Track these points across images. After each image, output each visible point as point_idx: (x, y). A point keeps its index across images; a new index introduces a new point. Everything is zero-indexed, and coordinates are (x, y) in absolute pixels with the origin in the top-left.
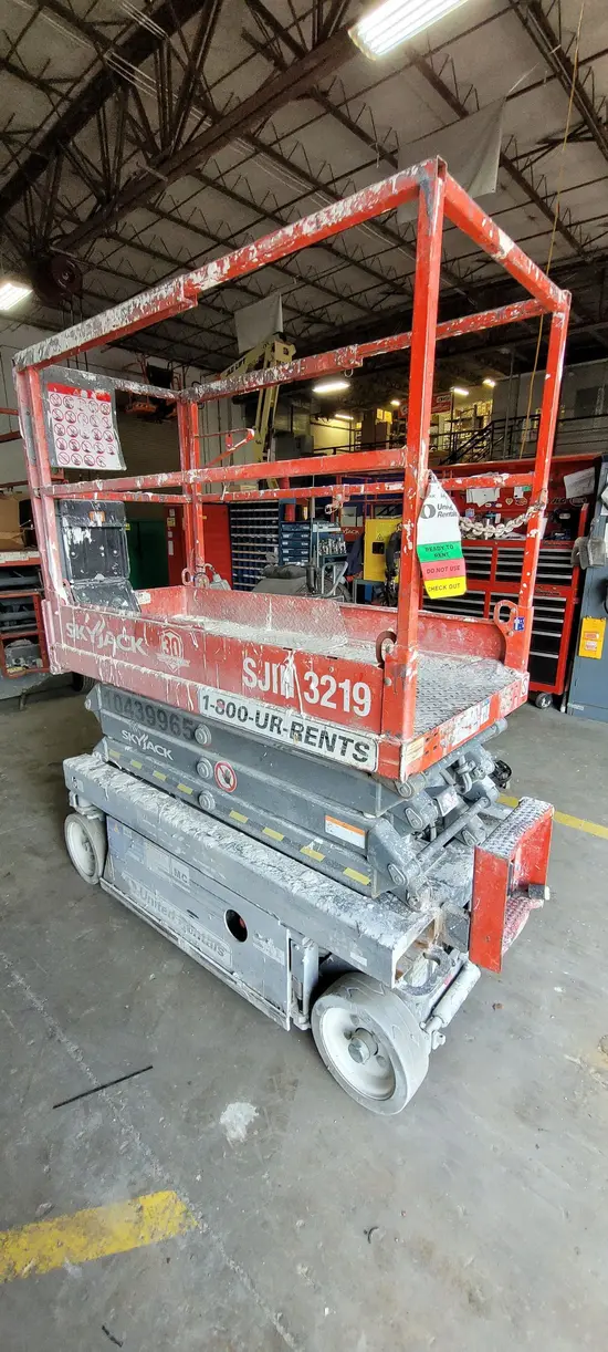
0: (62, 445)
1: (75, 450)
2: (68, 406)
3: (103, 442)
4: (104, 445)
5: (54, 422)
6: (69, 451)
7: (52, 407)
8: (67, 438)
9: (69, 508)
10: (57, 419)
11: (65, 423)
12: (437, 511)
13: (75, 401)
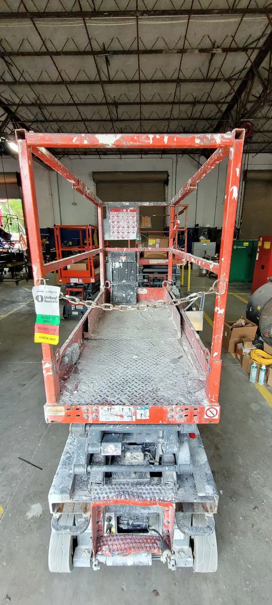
0: (113, 232)
1: (118, 233)
2: (118, 216)
3: (131, 228)
4: (131, 229)
5: (111, 223)
6: (116, 234)
7: (111, 218)
8: (116, 228)
9: (112, 255)
10: (113, 222)
11: (116, 223)
12: (44, 299)
13: (121, 214)
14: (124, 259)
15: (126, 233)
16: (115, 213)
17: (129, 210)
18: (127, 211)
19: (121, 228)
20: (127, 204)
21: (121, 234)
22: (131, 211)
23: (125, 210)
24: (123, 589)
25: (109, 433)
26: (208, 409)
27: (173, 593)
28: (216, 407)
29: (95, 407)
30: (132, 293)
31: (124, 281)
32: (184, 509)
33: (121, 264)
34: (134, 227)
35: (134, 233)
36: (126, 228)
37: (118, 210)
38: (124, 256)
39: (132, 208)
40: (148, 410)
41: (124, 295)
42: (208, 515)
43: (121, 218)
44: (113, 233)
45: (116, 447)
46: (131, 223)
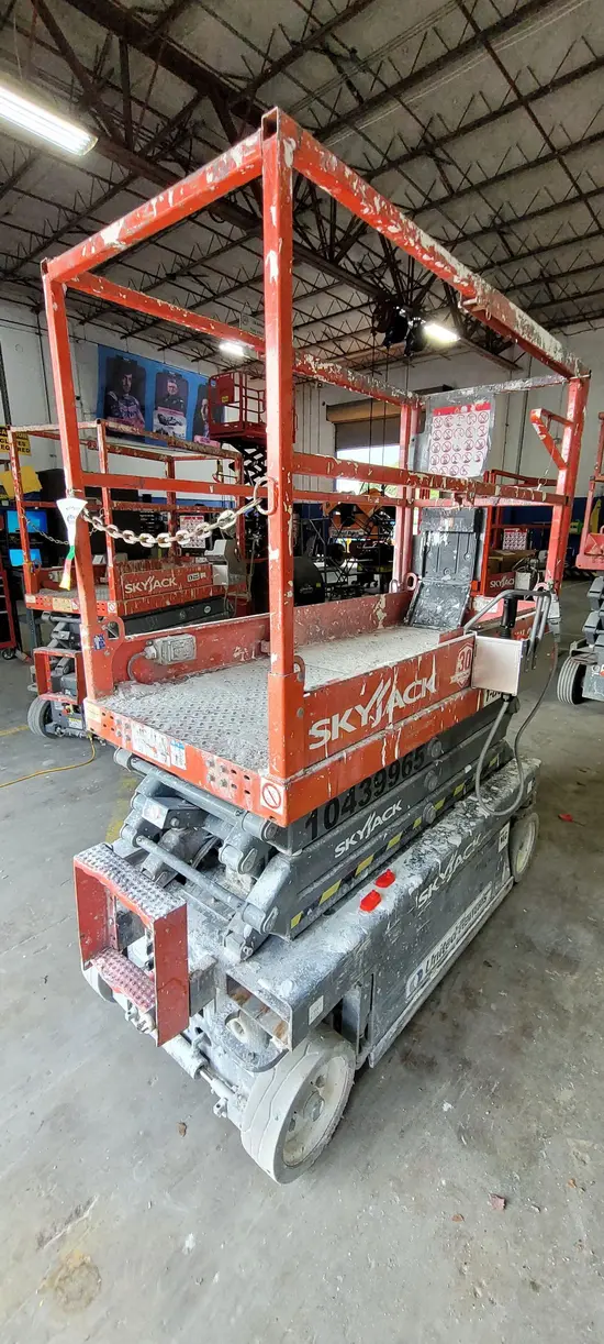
1: (445, 463)
2: (448, 425)
3: (474, 450)
4: (474, 453)
5: (433, 442)
6: (440, 463)
7: (434, 430)
8: (441, 454)
9: (424, 515)
10: (436, 440)
11: (442, 440)
13: (455, 419)
14: (447, 523)
15: (460, 463)
16: (444, 417)
17: (473, 408)
18: (469, 410)
19: (452, 452)
20: (470, 391)
21: (450, 465)
22: (479, 408)
23: (464, 408)
24: (150, 1083)
25: (178, 797)
26: (267, 785)
27: (204, 1154)
28: (277, 786)
29: (127, 720)
30: (457, 606)
31: (447, 577)
32: (246, 1004)
33: (445, 537)
34: (481, 447)
35: (478, 461)
36: (463, 452)
37: (448, 410)
38: (450, 516)
39: (481, 402)
40: (183, 751)
41: (439, 608)
42: (276, 1043)
43: (454, 427)
44: (434, 464)
45: (161, 812)
46: (476, 437)
